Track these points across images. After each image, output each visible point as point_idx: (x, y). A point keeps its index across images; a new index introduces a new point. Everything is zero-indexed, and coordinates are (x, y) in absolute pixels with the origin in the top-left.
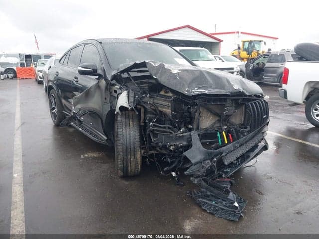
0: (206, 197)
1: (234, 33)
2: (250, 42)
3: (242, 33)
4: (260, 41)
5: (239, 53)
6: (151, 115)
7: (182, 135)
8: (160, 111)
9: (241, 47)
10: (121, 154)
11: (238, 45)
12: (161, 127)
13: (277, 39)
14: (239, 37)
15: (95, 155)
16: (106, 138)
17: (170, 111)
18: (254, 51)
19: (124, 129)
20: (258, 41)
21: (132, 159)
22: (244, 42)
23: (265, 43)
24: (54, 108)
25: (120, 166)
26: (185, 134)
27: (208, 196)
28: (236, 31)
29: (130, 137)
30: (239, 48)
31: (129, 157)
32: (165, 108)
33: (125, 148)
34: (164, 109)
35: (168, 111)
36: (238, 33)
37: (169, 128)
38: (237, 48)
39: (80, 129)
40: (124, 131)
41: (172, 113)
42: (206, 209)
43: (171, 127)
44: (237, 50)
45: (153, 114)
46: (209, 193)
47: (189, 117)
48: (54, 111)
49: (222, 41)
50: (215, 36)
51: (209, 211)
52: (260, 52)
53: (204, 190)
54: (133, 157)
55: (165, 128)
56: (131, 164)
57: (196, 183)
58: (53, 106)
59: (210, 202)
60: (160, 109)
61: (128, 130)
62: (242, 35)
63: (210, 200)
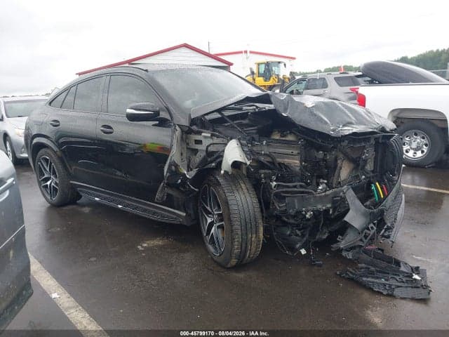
0: (371, 274)
1: (241, 52)
2: (267, 64)
3: (251, 52)
4: (279, 63)
5: (254, 80)
6: (267, 171)
7: (324, 194)
8: (279, 164)
9: (255, 71)
10: (239, 232)
11: (251, 69)
12: (288, 187)
13: (294, 58)
14: (247, 58)
15: (158, 242)
16: (185, 214)
17: (298, 162)
18: (274, 76)
19: (237, 195)
20: (276, 62)
21: (253, 239)
22: (259, 64)
23: (285, 65)
24: (47, 180)
25: (236, 251)
26: (327, 193)
27: (372, 273)
28: (243, 50)
29: (248, 205)
30: (253, 73)
31: (250, 236)
32: (288, 158)
33: (243, 224)
34: (286, 160)
35: (295, 162)
36: (246, 52)
37: (301, 186)
38: (250, 73)
39: (120, 206)
40: (238, 198)
41: (301, 164)
42: (381, 291)
43: (303, 184)
44: (249, 75)
45: (269, 169)
46: (373, 269)
47: (326, 168)
48: (48, 183)
49: (232, 64)
50: (222, 57)
51: (385, 293)
52: (281, 77)
53: (363, 265)
54: (254, 236)
55: (295, 187)
56: (251, 245)
57: (351, 257)
58: (46, 176)
59: (377, 280)
60: (279, 160)
61: (243, 197)
62: (252, 55)
63: (377, 278)
